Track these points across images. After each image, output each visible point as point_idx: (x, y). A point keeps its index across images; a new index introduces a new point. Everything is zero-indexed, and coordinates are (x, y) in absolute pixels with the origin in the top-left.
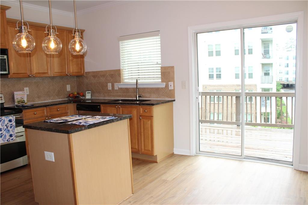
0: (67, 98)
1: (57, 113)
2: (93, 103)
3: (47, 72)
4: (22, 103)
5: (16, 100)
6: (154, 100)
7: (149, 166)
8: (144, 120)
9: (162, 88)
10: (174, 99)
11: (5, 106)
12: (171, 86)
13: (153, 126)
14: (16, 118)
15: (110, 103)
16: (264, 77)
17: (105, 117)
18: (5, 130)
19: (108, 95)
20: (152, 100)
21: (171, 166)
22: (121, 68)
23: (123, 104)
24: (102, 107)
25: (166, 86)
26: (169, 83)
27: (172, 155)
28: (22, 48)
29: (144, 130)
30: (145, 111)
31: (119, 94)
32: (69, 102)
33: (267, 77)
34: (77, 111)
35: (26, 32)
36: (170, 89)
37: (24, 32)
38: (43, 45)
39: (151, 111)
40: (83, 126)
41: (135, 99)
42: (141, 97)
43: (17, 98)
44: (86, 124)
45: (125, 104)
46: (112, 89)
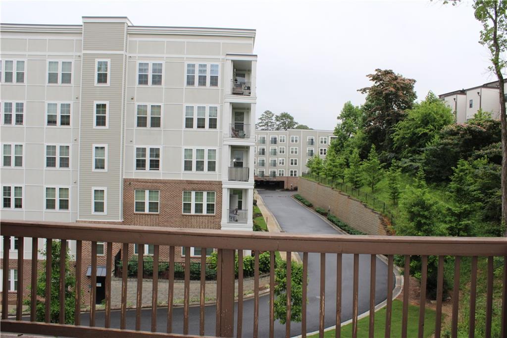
16: (234, 169)
33: (239, 169)
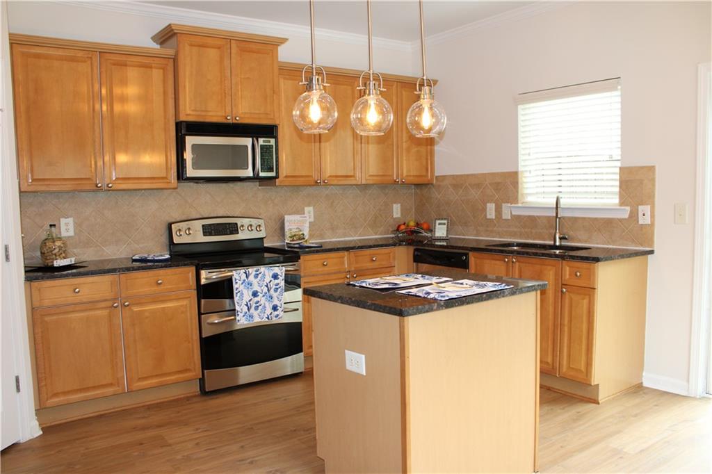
0: (395, 234)
1: (369, 265)
2: (453, 247)
3: (352, 174)
4: (300, 239)
5: (288, 234)
6: (597, 248)
7: (578, 410)
8: (572, 296)
9: (620, 220)
10: (651, 249)
11: (265, 245)
12: (644, 215)
13: (593, 312)
14: (286, 271)
15: (491, 251)
17: (485, 283)
18: (264, 296)
19: (487, 231)
20: (594, 247)
21: (633, 416)
22: (521, 169)
23: (523, 254)
24: (473, 259)
25: (630, 216)
26: (641, 208)
27: (638, 389)
28: (311, 123)
29: (570, 321)
30: (576, 275)
31: (511, 229)
32: (396, 243)
34: (415, 264)
35: (321, 90)
36: (641, 222)
37: (316, 90)
38: (353, 116)
39: (591, 276)
40: (435, 300)
41: (552, 243)
42: (566, 239)
43: (291, 229)
44: (442, 297)
45: (527, 253)
46: (496, 216)
